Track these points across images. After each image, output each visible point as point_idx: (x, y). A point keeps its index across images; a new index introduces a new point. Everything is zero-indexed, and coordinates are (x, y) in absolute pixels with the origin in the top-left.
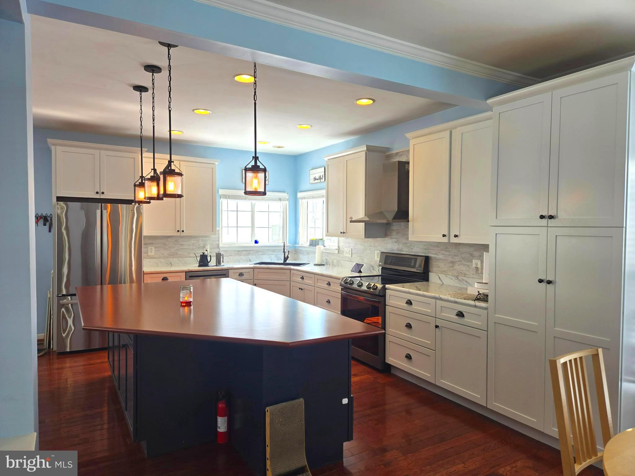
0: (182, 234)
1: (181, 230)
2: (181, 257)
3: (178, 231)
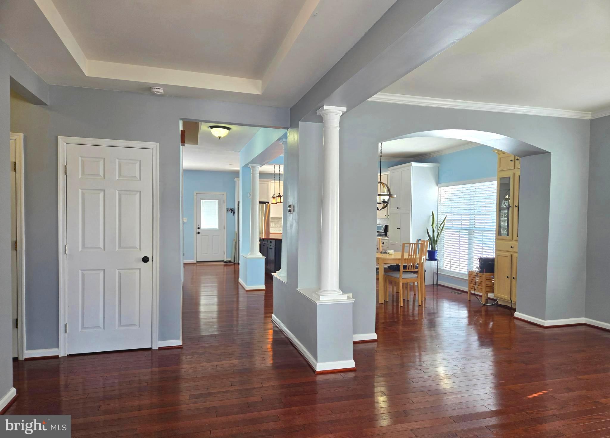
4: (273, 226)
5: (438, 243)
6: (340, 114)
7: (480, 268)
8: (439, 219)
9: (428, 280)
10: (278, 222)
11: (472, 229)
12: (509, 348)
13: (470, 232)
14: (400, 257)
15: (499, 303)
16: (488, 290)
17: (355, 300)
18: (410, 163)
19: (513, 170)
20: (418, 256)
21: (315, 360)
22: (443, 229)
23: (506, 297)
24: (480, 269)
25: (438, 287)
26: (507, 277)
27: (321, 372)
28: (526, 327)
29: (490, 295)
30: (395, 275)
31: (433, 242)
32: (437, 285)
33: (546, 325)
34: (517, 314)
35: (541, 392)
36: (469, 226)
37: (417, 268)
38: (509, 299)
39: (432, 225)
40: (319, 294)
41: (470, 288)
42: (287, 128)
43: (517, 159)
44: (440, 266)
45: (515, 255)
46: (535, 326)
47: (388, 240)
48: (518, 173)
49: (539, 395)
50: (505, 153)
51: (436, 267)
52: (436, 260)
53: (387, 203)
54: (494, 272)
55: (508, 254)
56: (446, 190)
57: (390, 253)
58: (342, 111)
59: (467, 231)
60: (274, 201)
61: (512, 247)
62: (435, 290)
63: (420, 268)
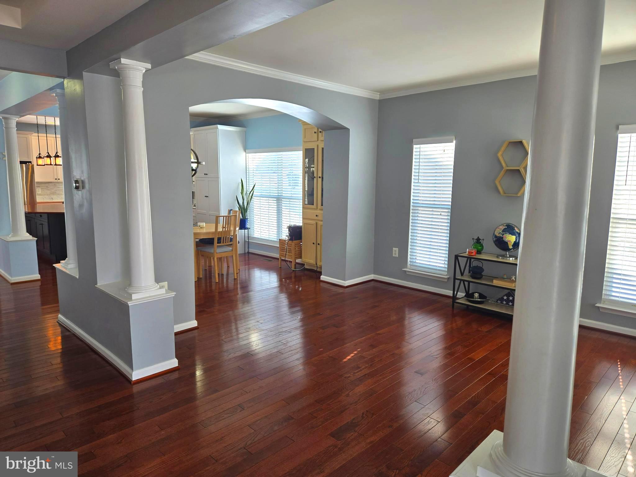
0: (59, 181)
1: (58, 179)
2: (59, 195)
3: (56, 179)
4: (40, 192)
5: (248, 211)
6: (142, 71)
7: (290, 236)
8: (248, 188)
9: (240, 249)
10: (47, 187)
11: (280, 197)
12: (321, 313)
13: (279, 199)
14: (214, 231)
15: (306, 267)
16: (297, 256)
17: (175, 293)
18: (216, 126)
19: (316, 142)
20: (232, 229)
21: (131, 369)
22: (253, 197)
23: (312, 261)
24: (290, 238)
25: (249, 256)
26: (313, 243)
27: (138, 380)
28: (332, 288)
29: (298, 261)
30: (209, 249)
31: (244, 210)
32: (249, 253)
33: (346, 285)
34: (323, 278)
35: (352, 353)
36: (277, 194)
37: (231, 240)
38: (315, 264)
39: (242, 193)
40: (130, 291)
41: (281, 255)
42: (64, 78)
43: (320, 132)
44: (250, 234)
45: (320, 223)
46: (338, 287)
47: (195, 209)
48: (321, 145)
49: (352, 356)
50: (308, 124)
51: (246, 235)
52: (247, 229)
53: (195, 170)
54: (302, 239)
55: (314, 222)
56: (254, 157)
57: (202, 227)
58: (145, 68)
59: (276, 199)
60: (40, 162)
61: (317, 216)
62: (247, 259)
63: (234, 240)
